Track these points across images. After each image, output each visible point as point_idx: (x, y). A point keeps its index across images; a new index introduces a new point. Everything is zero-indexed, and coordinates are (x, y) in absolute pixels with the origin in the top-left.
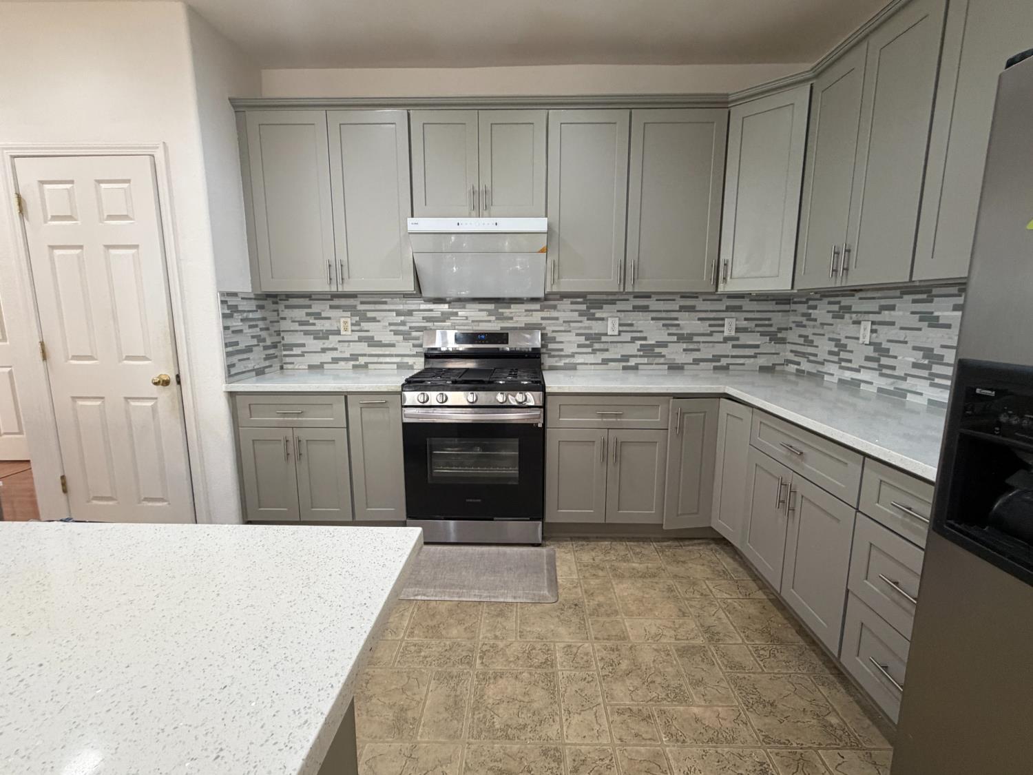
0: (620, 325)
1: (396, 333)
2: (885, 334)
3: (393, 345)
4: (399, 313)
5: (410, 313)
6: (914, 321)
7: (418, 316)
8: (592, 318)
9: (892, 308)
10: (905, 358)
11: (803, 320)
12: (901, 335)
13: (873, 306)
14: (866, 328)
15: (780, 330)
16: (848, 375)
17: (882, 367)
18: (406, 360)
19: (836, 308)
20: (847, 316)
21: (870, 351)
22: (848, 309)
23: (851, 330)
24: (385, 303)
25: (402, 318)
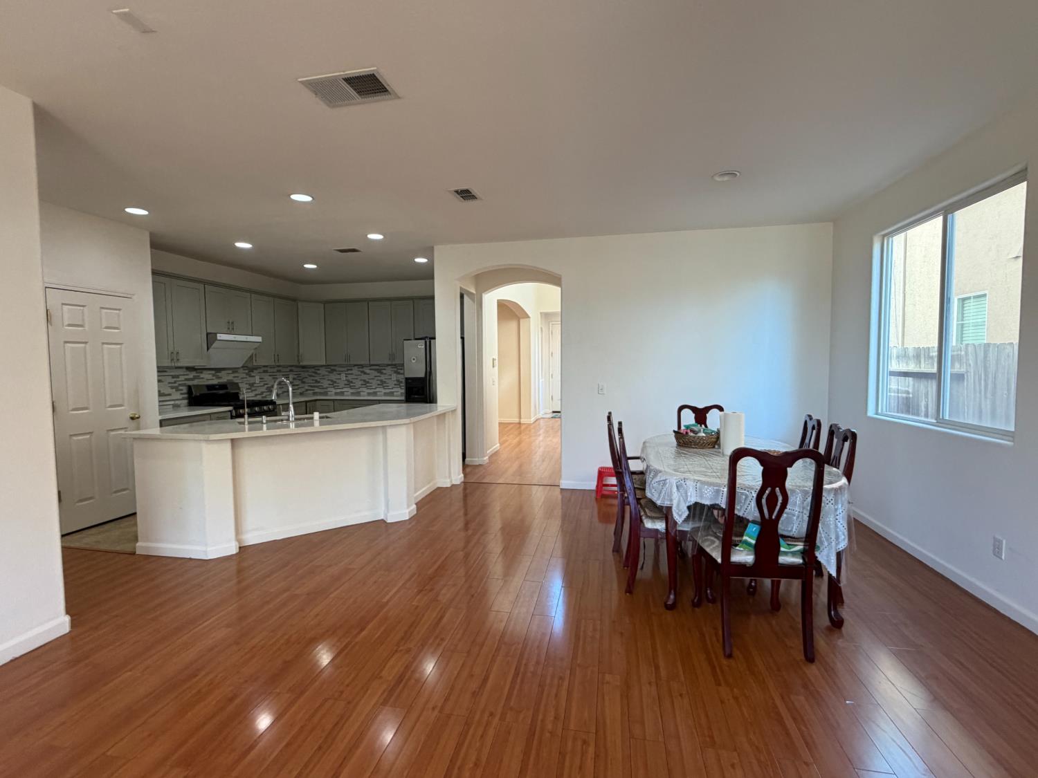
0: (260, 379)
1: (172, 388)
2: (350, 377)
3: (169, 395)
4: (173, 377)
5: (177, 376)
6: (359, 373)
7: (182, 378)
8: (250, 376)
9: (351, 370)
10: (358, 383)
11: (313, 374)
12: (356, 377)
13: (345, 369)
14: (343, 377)
15: (304, 378)
16: (339, 391)
17: (351, 386)
18: (177, 402)
19: (329, 370)
20: (335, 372)
21: (346, 382)
22: (335, 370)
23: (338, 377)
24: (165, 371)
25: (175, 379)
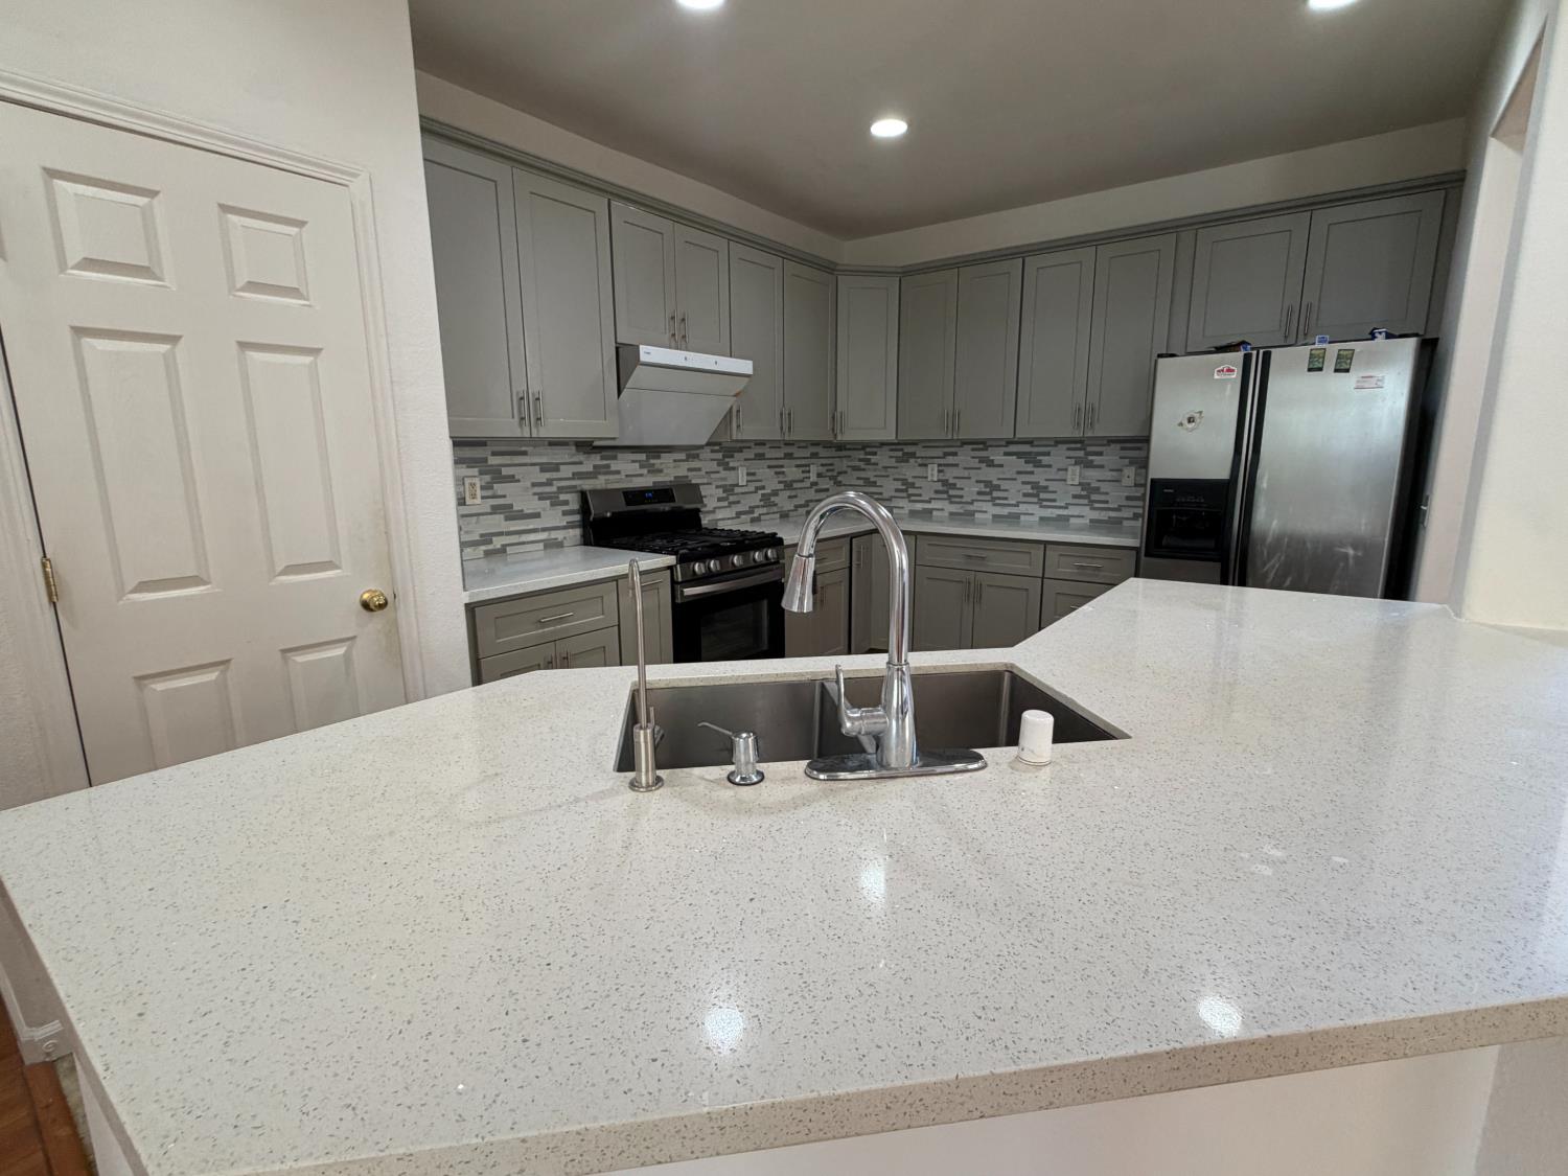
1: (542, 497)
2: (950, 474)
3: (537, 515)
4: (544, 468)
5: (556, 468)
6: (975, 463)
7: (566, 471)
9: (955, 454)
10: (970, 490)
11: (862, 465)
12: (966, 474)
13: (939, 452)
14: (932, 472)
15: (840, 473)
16: (919, 506)
17: (950, 497)
19: (900, 454)
20: (912, 461)
21: (939, 486)
22: (913, 455)
23: (919, 471)
24: (524, 453)
25: (548, 475)
